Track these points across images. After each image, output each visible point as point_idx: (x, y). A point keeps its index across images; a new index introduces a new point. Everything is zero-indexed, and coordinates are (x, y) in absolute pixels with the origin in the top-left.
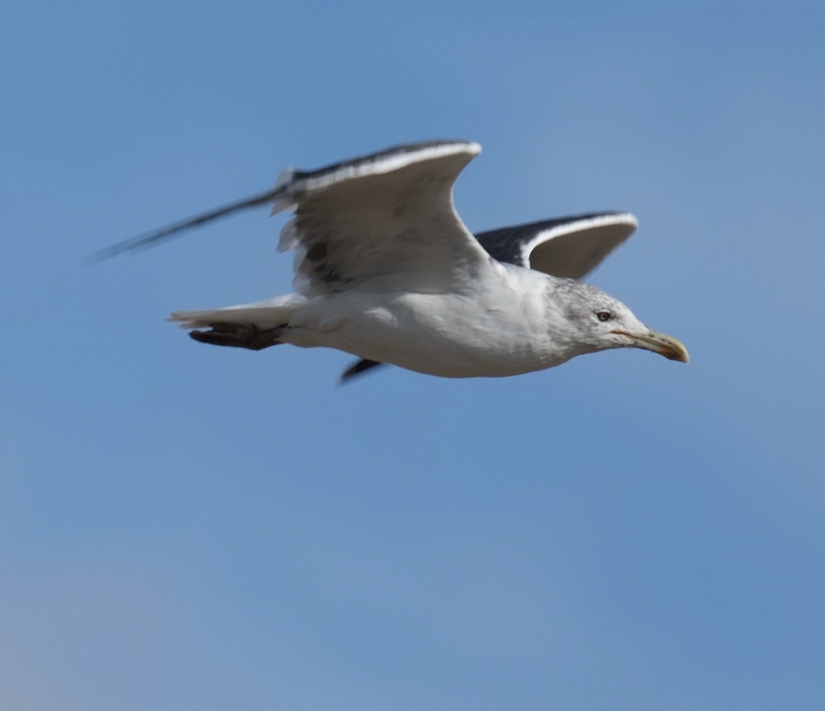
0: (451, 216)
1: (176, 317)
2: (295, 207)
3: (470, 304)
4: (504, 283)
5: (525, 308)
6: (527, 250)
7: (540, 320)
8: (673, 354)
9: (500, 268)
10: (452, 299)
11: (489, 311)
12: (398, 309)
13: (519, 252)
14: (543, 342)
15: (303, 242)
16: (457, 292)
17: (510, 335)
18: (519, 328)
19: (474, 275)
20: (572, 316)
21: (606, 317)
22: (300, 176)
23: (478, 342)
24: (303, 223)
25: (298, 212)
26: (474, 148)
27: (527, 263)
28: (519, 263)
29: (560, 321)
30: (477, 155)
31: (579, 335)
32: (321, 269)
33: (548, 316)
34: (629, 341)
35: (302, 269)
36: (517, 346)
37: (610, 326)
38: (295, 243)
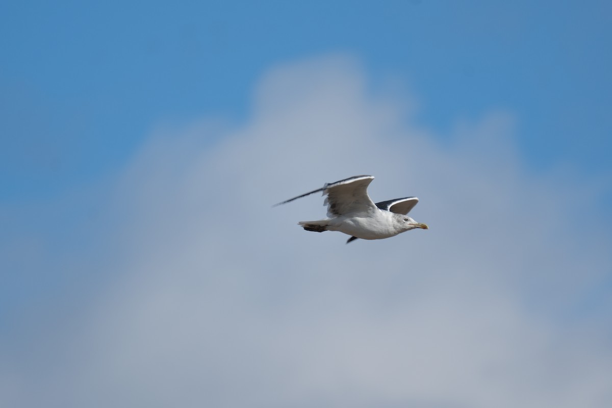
0: (367, 196)
1: (300, 223)
2: (328, 194)
3: (373, 220)
4: (381, 214)
5: (387, 220)
6: (389, 207)
7: (391, 223)
8: (425, 227)
9: (380, 210)
10: (368, 219)
11: (378, 221)
12: (354, 221)
13: (387, 207)
14: (392, 229)
15: (330, 203)
16: (370, 217)
17: (383, 227)
18: (386, 225)
19: (374, 212)
20: (399, 221)
21: (406, 220)
22: (329, 184)
23: (375, 230)
24: (330, 198)
25: (329, 195)
26: (372, 177)
27: (389, 210)
28: (387, 210)
29: (396, 223)
30: (373, 179)
31: (401, 226)
32: (334, 211)
33: (393, 222)
34: (413, 226)
35: (329, 210)
36: (385, 230)
37: (408, 223)
38: (328, 203)
